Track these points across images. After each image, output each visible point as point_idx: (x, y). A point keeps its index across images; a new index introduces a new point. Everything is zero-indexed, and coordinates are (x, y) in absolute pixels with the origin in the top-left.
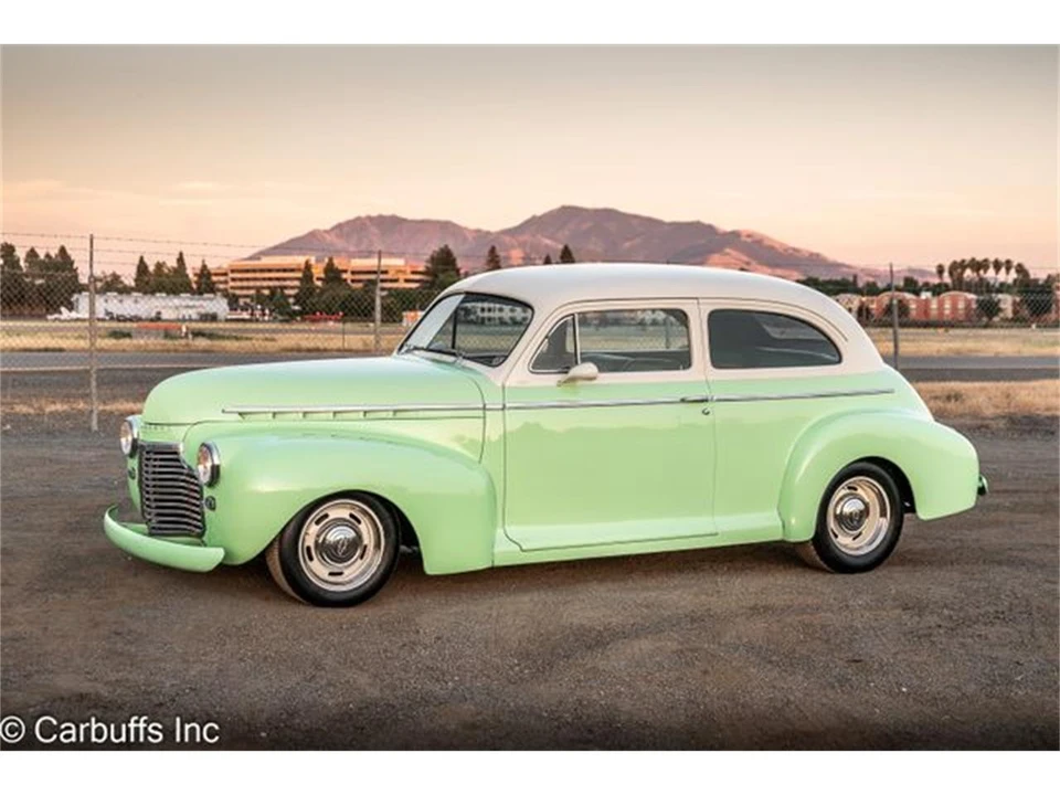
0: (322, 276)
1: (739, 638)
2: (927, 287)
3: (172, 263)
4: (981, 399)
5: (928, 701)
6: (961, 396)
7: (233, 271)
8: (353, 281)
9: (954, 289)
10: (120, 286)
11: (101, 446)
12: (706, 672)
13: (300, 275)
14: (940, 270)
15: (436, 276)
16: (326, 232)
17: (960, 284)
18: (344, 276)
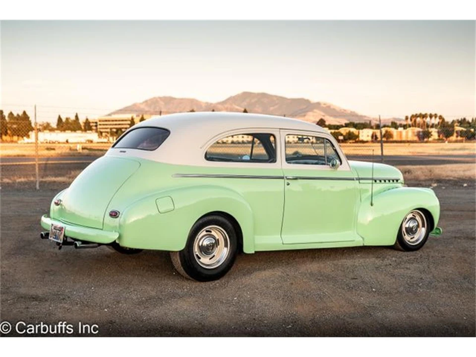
1: (307, 270)
2: (401, 126)
3: (73, 118)
4: (419, 173)
5: (383, 294)
6: (411, 171)
7: (100, 121)
9: (413, 126)
10: (50, 128)
11: (40, 196)
12: (292, 284)
13: (129, 122)
14: (407, 118)
16: (141, 104)
17: (415, 125)
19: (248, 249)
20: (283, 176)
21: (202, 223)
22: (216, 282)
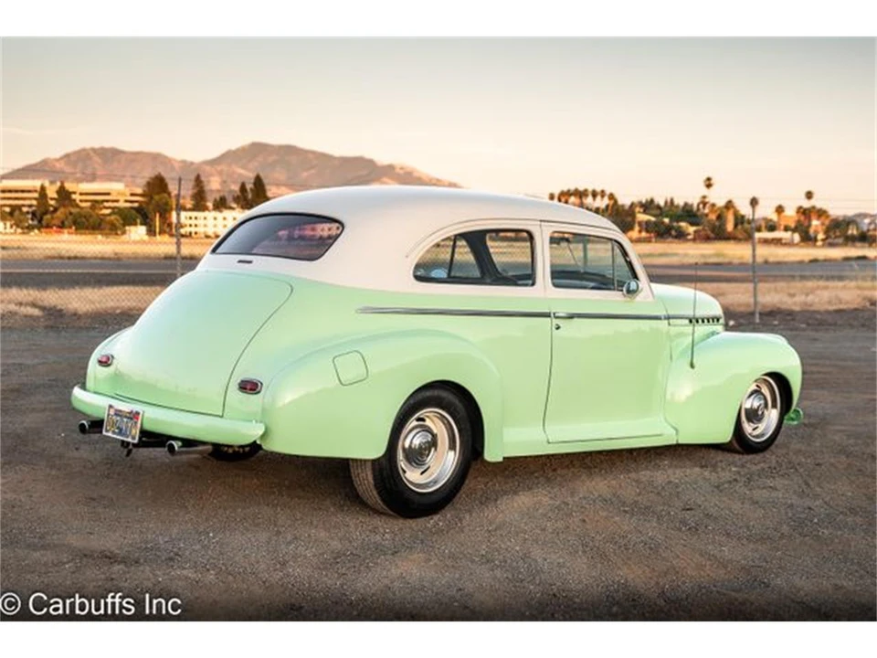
0: (55, 196)
8: (81, 201)
13: (36, 195)
14: (552, 196)
15: (152, 198)
16: (56, 160)
18: (74, 196)
19: (493, 453)
20: (547, 311)
21: (415, 403)
22: (436, 517)
